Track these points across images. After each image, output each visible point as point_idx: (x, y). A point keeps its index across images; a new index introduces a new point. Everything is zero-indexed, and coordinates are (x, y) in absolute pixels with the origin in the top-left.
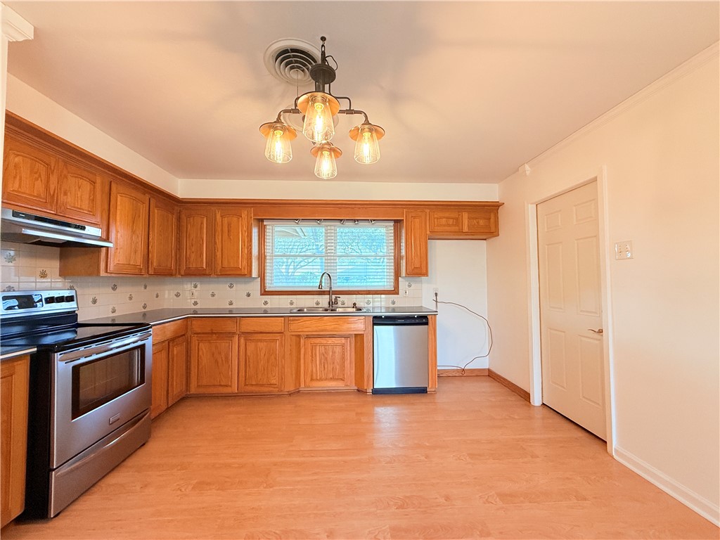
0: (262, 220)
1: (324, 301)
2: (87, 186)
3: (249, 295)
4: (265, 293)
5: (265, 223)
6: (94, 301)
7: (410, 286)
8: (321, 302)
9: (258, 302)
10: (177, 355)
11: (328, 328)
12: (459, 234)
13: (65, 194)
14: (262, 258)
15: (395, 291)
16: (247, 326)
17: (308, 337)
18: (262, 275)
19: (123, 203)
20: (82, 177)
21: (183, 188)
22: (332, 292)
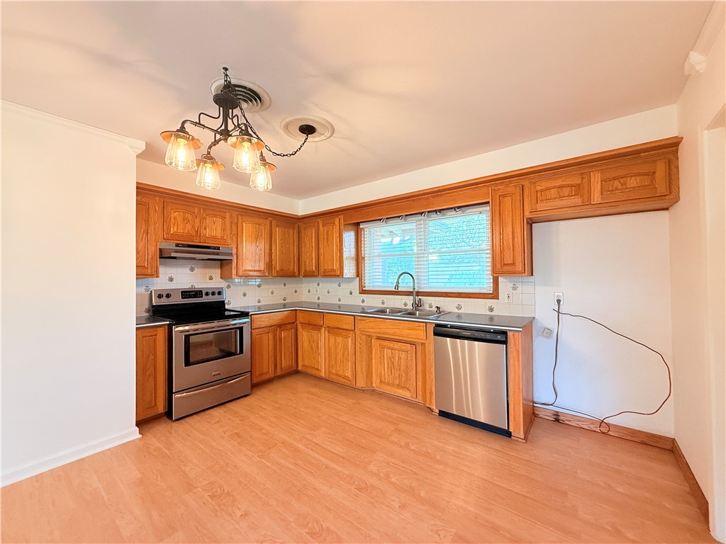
0: (358, 224)
1: (409, 301)
2: (219, 221)
3: (351, 293)
4: (363, 292)
5: (361, 227)
6: (245, 295)
7: (515, 288)
8: (408, 303)
9: (357, 300)
10: (284, 337)
11: (389, 331)
12: (588, 210)
13: (205, 229)
14: (359, 259)
15: (495, 295)
16: (329, 321)
17: (378, 338)
18: (359, 273)
19: (247, 228)
20: (216, 216)
21: (302, 207)
22: (418, 294)
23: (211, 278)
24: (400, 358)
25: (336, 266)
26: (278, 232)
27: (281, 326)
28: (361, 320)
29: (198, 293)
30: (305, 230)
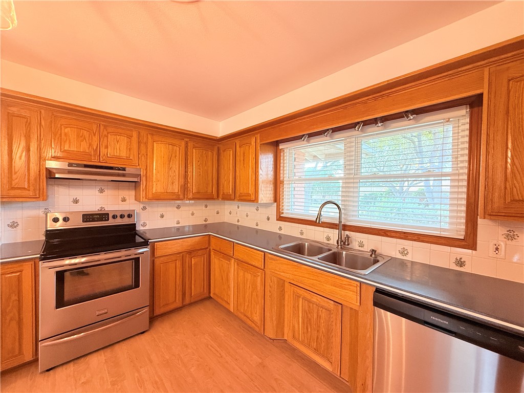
0: (276, 144)
1: (334, 235)
2: (124, 140)
3: (268, 219)
4: (281, 218)
5: (280, 147)
6: (162, 216)
7: (510, 237)
8: (332, 238)
9: (274, 226)
10: (194, 264)
13: (107, 147)
14: (277, 183)
16: (238, 253)
17: (293, 284)
18: (277, 198)
19: (160, 150)
20: (120, 134)
22: (345, 227)
23: (124, 200)
24: (319, 317)
25: (251, 190)
26: (195, 154)
27: (191, 252)
28: (272, 259)
29: (103, 216)
30: (224, 151)
